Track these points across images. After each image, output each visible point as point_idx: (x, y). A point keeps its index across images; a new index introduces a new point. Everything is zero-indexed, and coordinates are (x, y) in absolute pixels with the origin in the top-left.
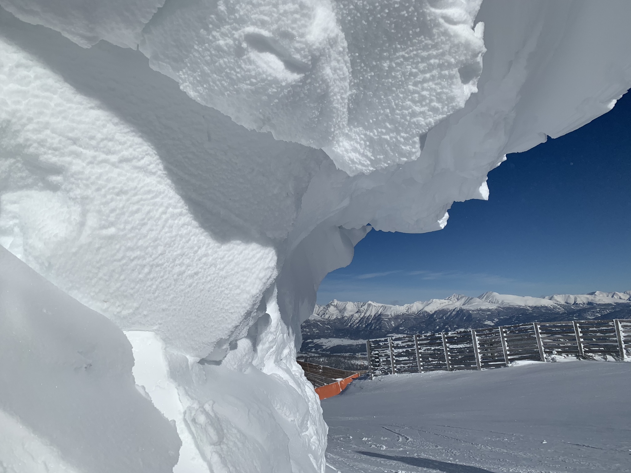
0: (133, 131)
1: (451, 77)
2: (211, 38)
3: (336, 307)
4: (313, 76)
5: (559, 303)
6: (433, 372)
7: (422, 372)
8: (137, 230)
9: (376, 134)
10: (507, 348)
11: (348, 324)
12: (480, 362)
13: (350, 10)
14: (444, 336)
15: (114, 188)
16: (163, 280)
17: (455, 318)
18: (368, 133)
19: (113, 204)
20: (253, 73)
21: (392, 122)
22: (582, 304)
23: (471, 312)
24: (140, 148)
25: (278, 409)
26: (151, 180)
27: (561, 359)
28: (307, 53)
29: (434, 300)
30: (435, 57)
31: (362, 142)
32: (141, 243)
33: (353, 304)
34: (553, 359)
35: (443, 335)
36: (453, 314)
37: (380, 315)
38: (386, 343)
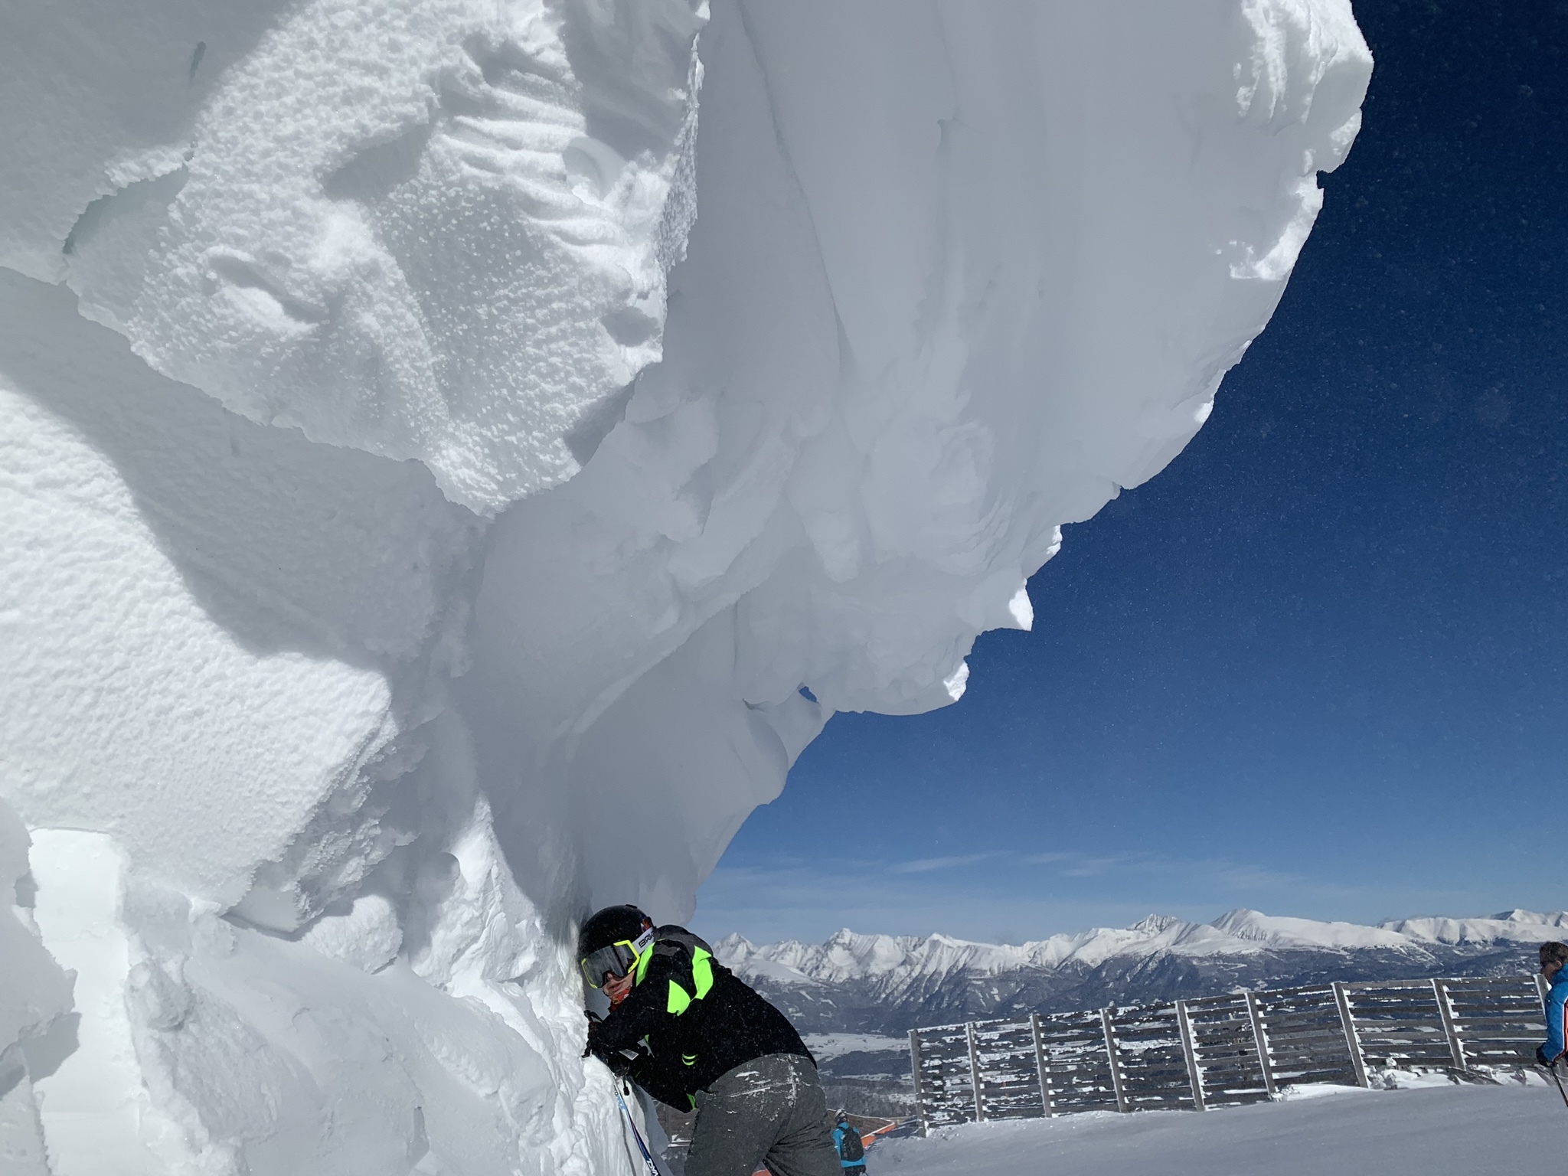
0: (68, 431)
1: (593, 333)
2: (165, 263)
3: (849, 950)
4: (340, 327)
5: (1420, 940)
6: (1082, 1114)
7: (1054, 1116)
8: (68, 618)
9: (496, 433)
10: (1270, 1051)
11: (880, 994)
12: (1201, 1089)
13: (394, 220)
14: (1106, 1019)
15: (21, 534)
16: (123, 722)
17: (1157, 978)
18: (484, 432)
19: (16, 566)
20: (231, 322)
21: (517, 411)
22: (1480, 944)
23: (1195, 963)
24: (83, 462)
25: (443, 1058)
26: (105, 525)
27: (1409, 1079)
28: (314, 288)
29: (1101, 930)
30: (560, 298)
31: (478, 448)
32: (74, 642)
33: (891, 941)
34: (1388, 1080)
35: (1106, 1016)
36: (1149, 969)
37: (964, 969)
38: (959, 1037)
